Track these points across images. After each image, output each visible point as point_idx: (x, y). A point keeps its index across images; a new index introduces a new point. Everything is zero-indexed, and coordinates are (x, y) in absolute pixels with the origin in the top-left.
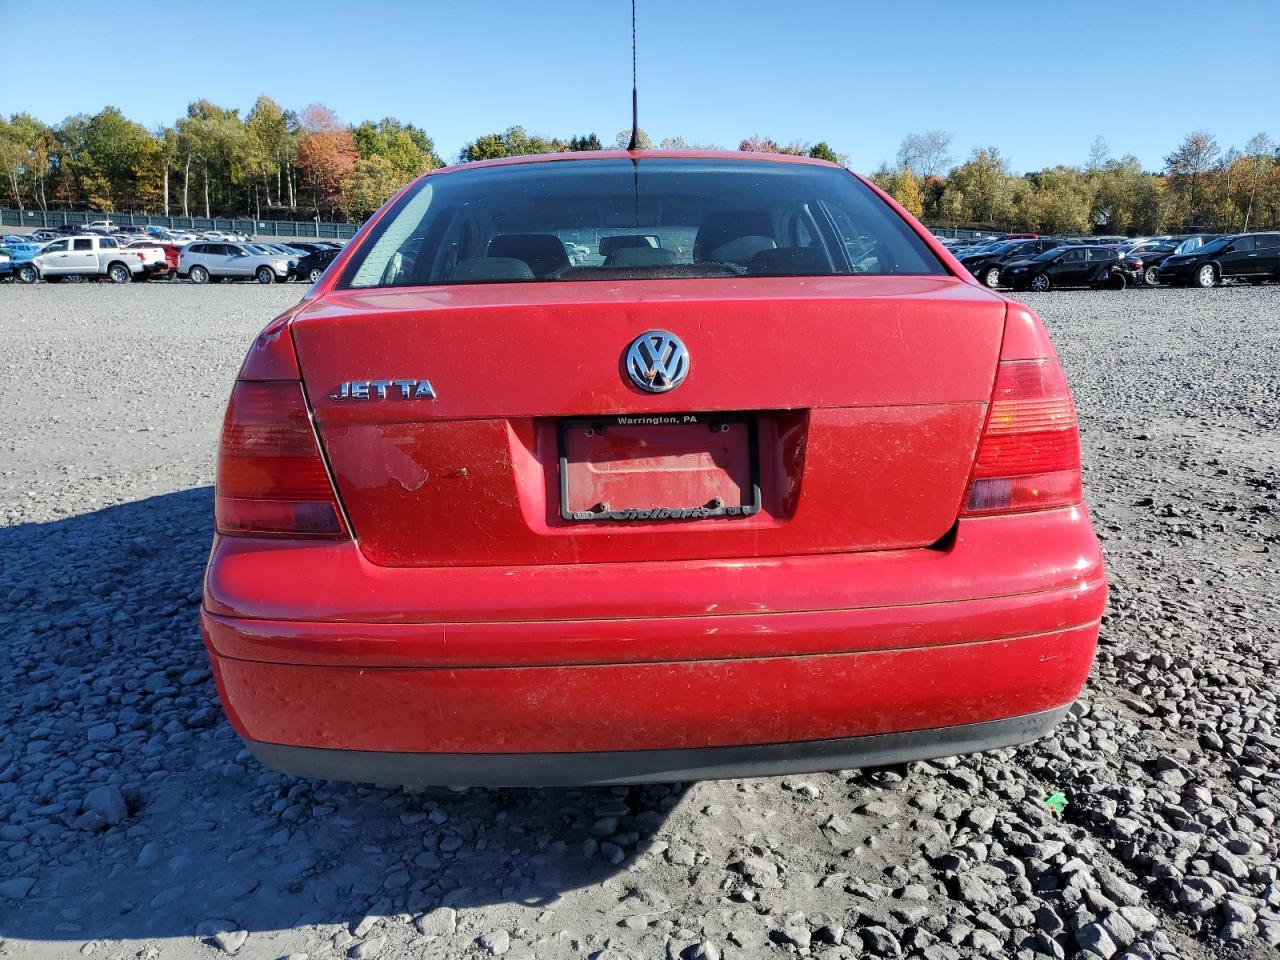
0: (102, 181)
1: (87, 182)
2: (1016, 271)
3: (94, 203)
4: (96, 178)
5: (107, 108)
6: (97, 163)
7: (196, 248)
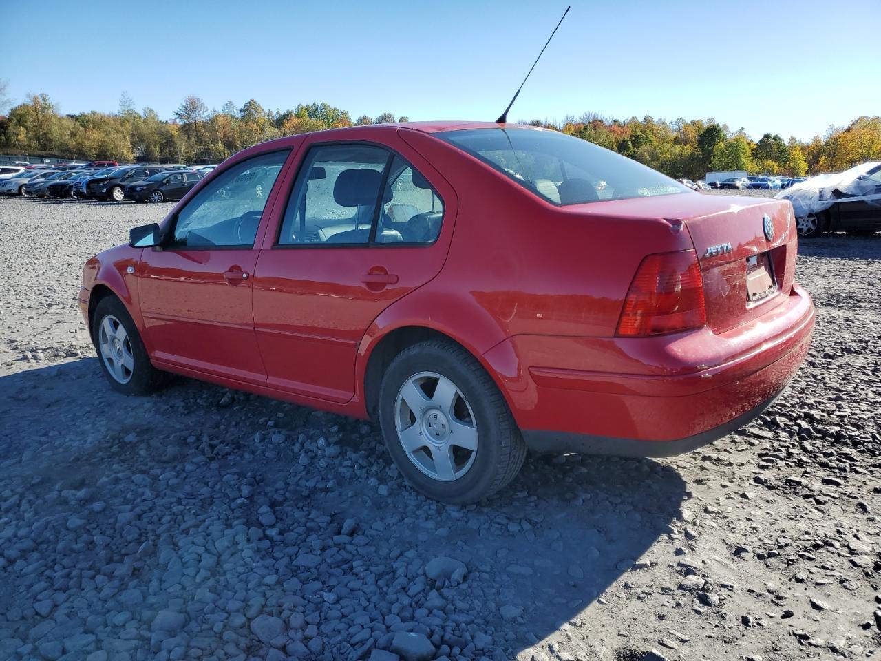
2: (138, 189)
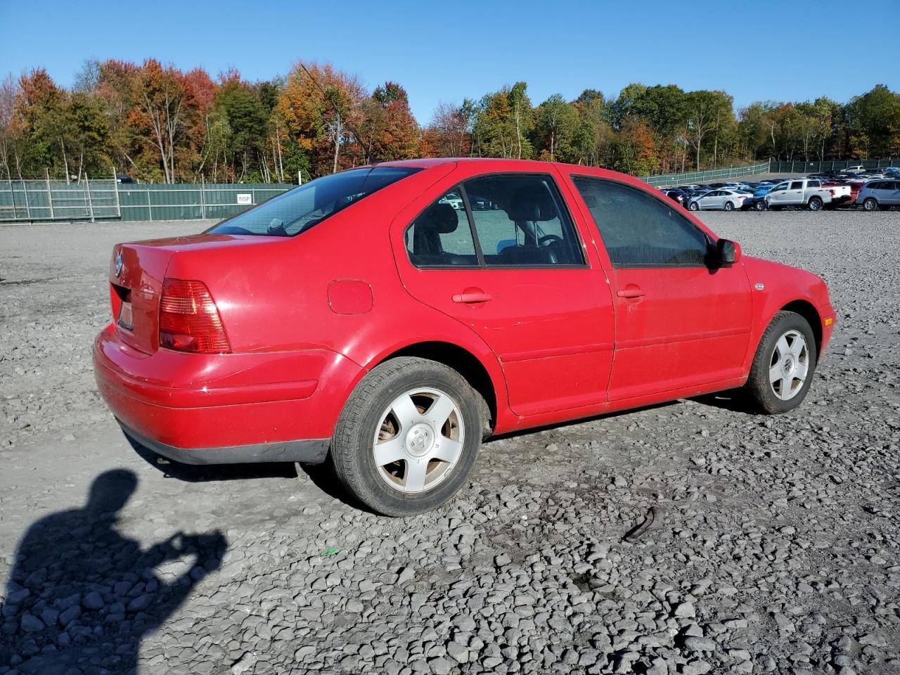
0: (864, 138)
1: (854, 139)
3: (855, 154)
4: (860, 136)
5: (878, 86)
6: (864, 125)
7: (872, 185)
